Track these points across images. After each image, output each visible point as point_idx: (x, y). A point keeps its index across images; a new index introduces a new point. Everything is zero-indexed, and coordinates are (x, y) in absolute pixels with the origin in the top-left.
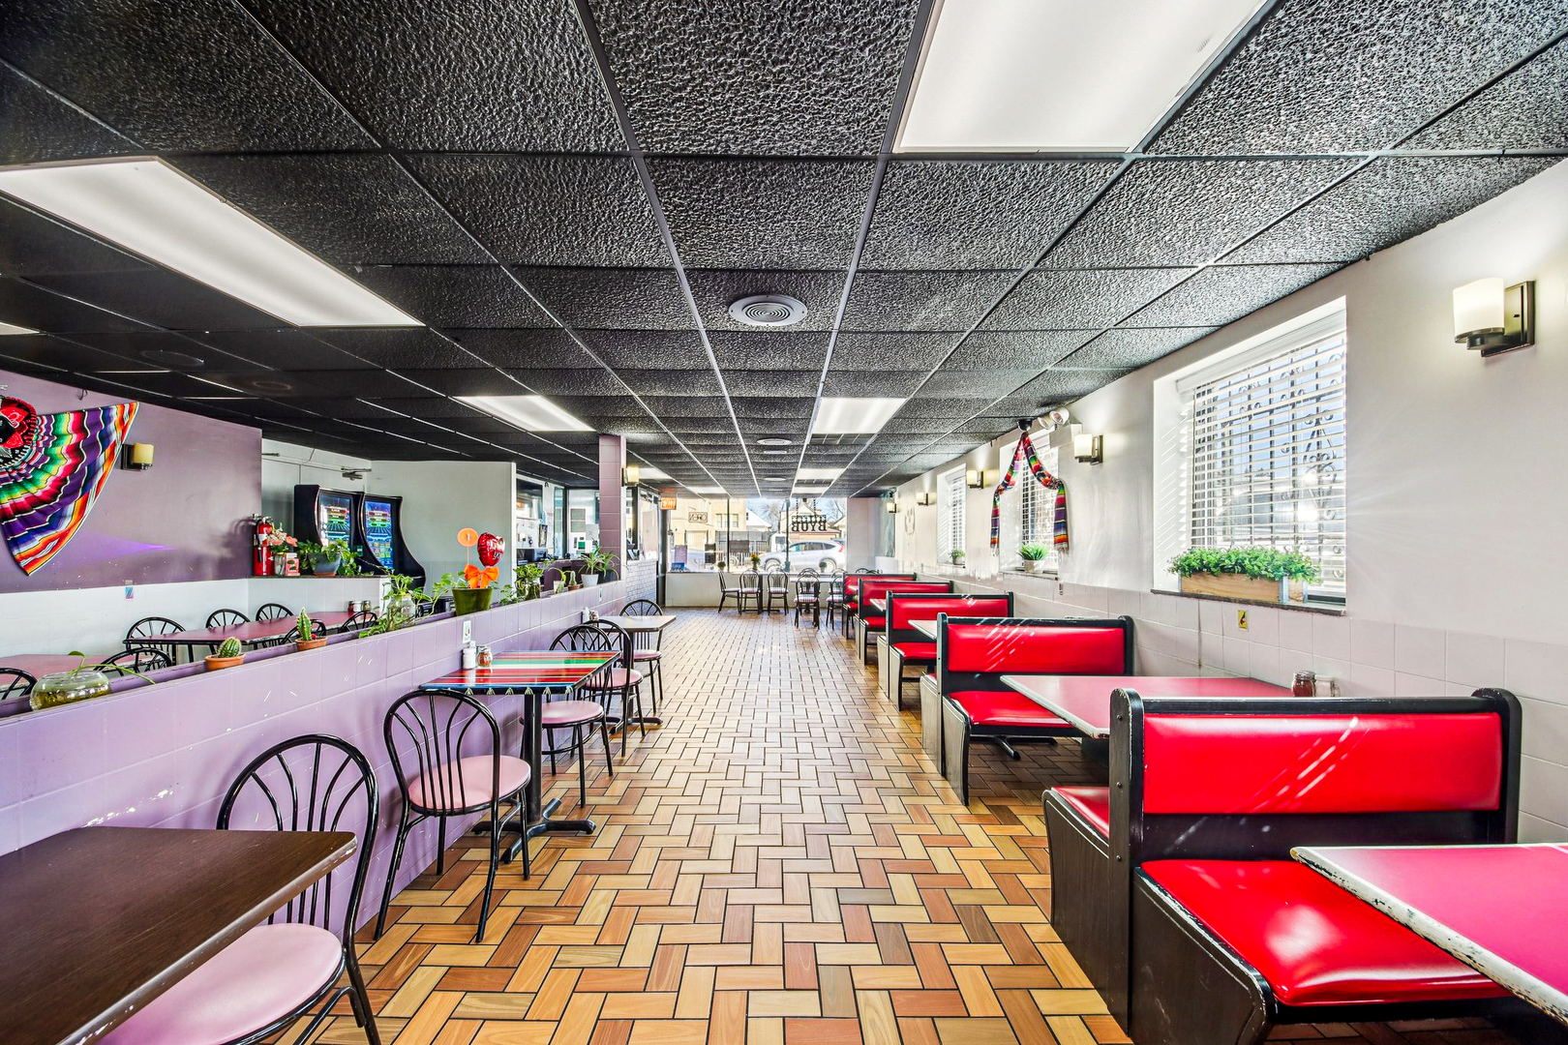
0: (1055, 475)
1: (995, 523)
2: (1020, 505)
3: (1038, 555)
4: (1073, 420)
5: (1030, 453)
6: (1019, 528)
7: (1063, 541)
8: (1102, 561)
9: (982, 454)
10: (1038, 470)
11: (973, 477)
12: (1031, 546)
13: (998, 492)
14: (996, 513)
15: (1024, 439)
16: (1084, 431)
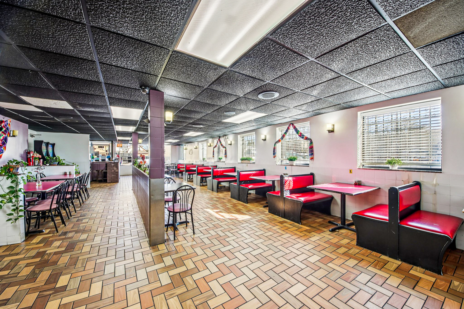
0: (224, 146)
1: (213, 153)
2: (217, 150)
3: (221, 159)
4: (227, 138)
5: (220, 142)
6: (217, 154)
7: (226, 156)
8: (231, 159)
9: (210, 140)
10: (222, 145)
11: (209, 144)
12: (220, 157)
13: (214, 148)
14: (214, 151)
15: (219, 139)
16: (229, 140)
